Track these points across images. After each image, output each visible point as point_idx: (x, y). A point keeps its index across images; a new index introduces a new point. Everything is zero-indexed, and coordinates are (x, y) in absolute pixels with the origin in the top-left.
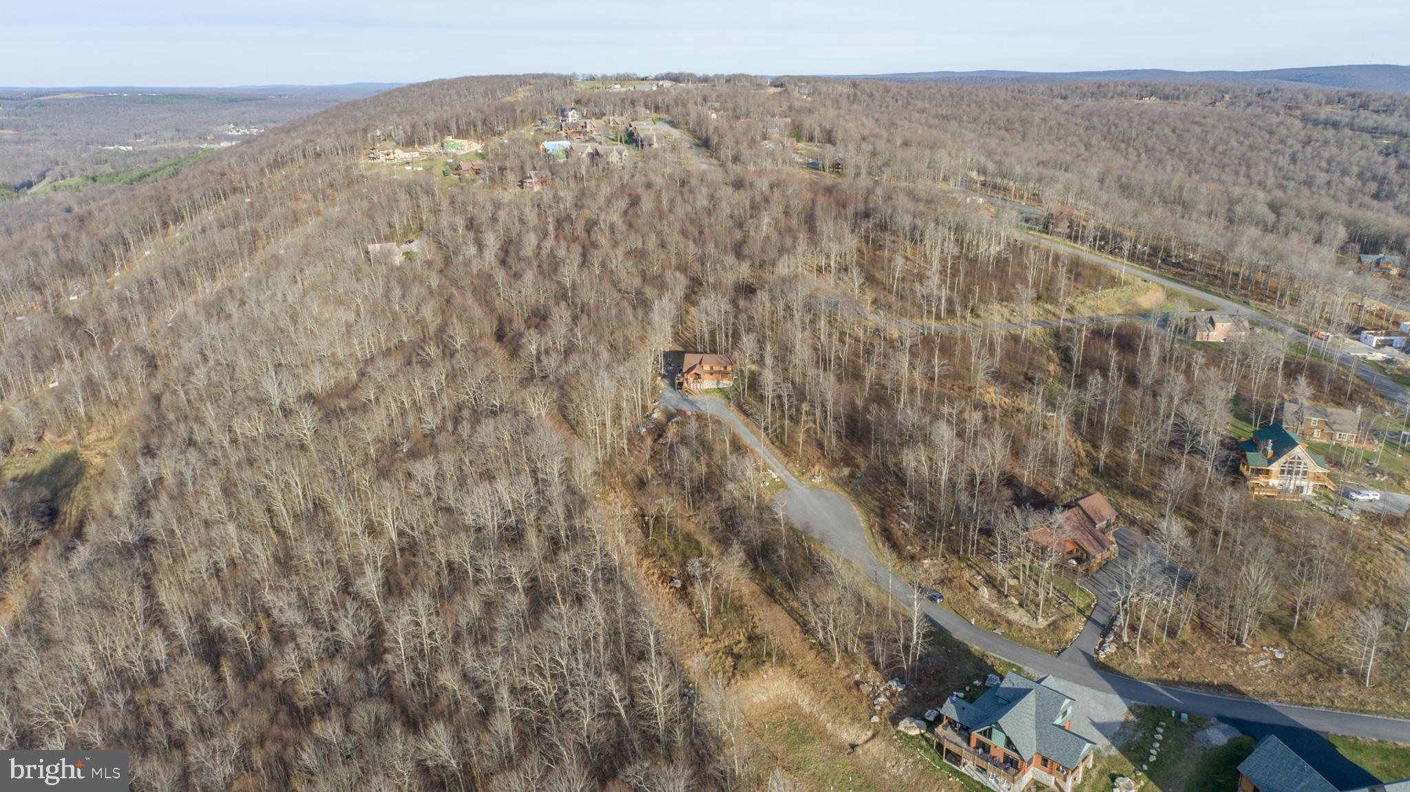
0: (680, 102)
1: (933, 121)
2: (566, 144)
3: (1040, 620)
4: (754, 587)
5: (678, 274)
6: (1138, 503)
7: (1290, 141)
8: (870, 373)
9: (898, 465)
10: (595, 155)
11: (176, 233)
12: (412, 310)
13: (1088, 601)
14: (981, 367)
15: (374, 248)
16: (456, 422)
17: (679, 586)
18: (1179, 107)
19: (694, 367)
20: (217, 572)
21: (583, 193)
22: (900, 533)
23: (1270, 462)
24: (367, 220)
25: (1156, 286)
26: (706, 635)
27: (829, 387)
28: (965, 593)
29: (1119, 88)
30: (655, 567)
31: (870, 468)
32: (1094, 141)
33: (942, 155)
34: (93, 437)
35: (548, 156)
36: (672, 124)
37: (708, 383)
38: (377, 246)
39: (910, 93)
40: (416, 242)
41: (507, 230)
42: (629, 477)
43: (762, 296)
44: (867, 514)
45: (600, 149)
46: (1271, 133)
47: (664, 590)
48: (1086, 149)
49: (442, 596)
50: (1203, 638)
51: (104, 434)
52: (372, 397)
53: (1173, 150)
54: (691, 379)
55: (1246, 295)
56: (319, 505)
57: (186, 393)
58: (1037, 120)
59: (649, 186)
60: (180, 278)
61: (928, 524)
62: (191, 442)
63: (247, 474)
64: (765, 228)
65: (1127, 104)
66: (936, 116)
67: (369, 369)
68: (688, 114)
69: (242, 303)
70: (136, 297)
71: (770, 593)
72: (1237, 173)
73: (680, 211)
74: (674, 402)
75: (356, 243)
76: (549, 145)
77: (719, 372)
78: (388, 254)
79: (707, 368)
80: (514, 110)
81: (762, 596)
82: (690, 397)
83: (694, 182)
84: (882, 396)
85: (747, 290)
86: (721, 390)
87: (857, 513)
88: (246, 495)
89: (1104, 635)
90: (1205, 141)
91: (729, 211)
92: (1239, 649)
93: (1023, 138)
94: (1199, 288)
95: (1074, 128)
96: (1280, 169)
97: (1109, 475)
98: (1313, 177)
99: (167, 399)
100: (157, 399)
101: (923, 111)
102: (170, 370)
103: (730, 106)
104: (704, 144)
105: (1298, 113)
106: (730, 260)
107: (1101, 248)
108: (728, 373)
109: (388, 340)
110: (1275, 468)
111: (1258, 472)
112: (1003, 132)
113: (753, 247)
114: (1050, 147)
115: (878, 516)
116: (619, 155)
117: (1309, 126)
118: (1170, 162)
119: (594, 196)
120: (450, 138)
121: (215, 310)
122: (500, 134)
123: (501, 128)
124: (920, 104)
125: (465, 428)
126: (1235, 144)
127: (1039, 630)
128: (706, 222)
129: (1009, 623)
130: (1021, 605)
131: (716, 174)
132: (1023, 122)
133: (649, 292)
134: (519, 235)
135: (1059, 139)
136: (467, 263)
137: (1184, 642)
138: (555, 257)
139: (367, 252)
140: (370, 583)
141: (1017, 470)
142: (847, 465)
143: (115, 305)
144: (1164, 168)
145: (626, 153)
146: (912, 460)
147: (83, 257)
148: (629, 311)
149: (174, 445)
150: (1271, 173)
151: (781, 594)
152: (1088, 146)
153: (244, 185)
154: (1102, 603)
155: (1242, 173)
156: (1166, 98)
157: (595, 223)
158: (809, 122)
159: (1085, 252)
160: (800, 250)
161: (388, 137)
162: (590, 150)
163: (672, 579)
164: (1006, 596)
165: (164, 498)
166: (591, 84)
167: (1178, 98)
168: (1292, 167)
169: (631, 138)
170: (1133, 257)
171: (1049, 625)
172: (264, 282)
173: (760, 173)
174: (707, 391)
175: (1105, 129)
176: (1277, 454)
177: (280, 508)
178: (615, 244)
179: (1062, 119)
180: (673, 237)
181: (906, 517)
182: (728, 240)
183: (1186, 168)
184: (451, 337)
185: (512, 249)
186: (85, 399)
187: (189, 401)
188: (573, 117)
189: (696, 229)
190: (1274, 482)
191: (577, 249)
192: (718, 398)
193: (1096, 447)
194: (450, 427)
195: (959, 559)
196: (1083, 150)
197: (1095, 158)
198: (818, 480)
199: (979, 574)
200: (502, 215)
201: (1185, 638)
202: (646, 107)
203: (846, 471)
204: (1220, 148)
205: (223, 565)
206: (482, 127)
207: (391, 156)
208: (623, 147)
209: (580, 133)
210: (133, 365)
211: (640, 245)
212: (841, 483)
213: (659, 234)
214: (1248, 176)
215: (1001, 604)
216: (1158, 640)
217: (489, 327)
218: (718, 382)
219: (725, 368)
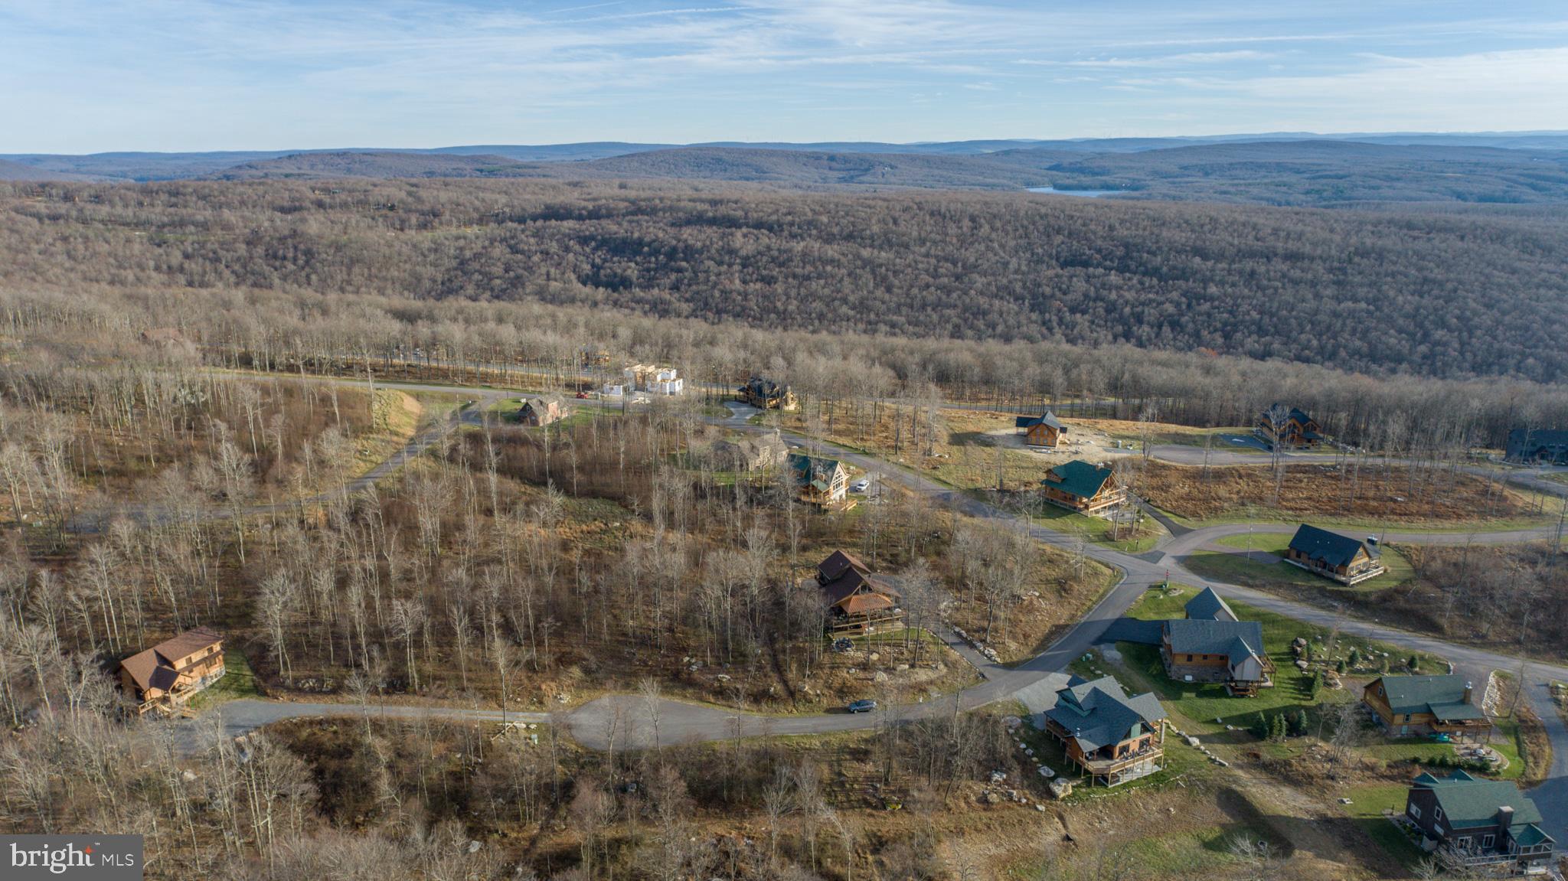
7: (46, 239)
13: (928, 634)
23: (828, 483)
25: (397, 392)
28: (871, 688)
37: (194, 686)
44: (670, 692)
77: (204, 660)
79: (180, 664)
86: (215, 686)
89: (973, 647)
108: (216, 656)
110: (831, 487)
115: (683, 687)
117: (45, 221)
127: (948, 674)
129: (928, 684)
142: (571, 663)
164: (893, 669)
171: (946, 666)
174: (199, 699)
176: (829, 476)
190: (832, 499)
198: (566, 698)
203: (576, 672)
212: (590, 685)
215: (901, 677)
218: (204, 679)
219: (211, 650)
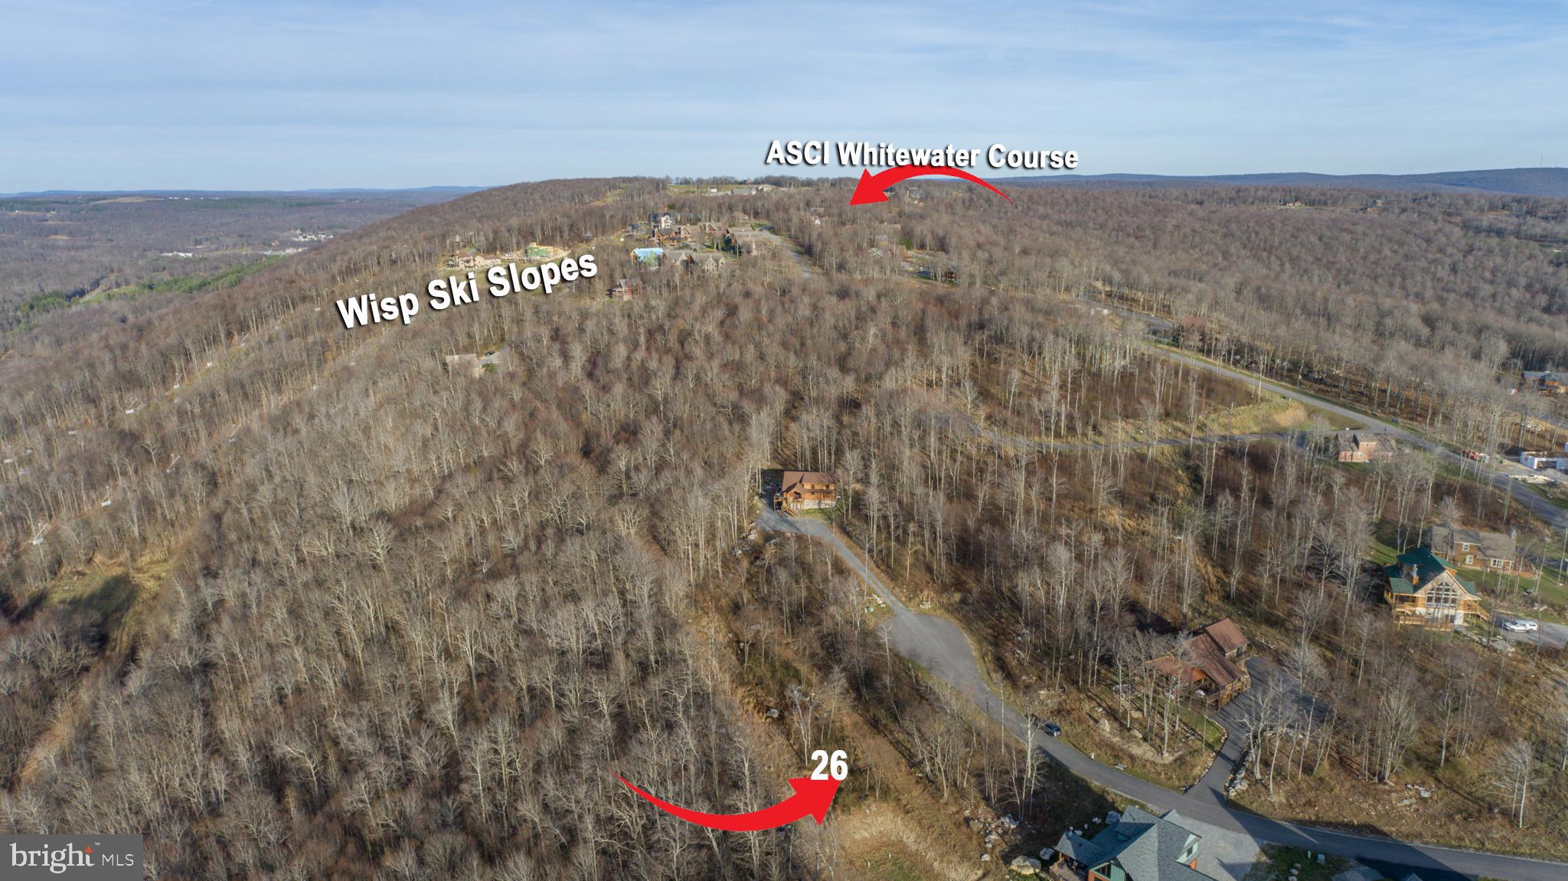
0: (782, 207)
1: (1056, 228)
2: (659, 251)
3: (1166, 755)
4: (857, 718)
5: (777, 388)
6: (1273, 632)
7: (1450, 250)
8: (983, 492)
9: (1012, 589)
10: (690, 263)
11: (241, 343)
12: (493, 424)
13: (1218, 735)
14: (1101, 485)
15: (453, 359)
16: (540, 542)
17: (776, 716)
18: (1326, 213)
19: (793, 486)
20: (281, 699)
21: (676, 303)
22: (1014, 663)
23: (1416, 588)
24: (445, 330)
25: (1295, 404)
26: (804, 768)
27: (937, 506)
28: (1084, 726)
29: (1260, 193)
30: (750, 696)
31: (982, 593)
32: (1233, 249)
33: (1064, 265)
34: (146, 559)
35: (639, 263)
36: (773, 230)
37: (809, 503)
38: (456, 357)
39: (1030, 198)
40: (497, 354)
41: (595, 341)
42: (723, 601)
43: (868, 411)
44: (980, 642)
45: (695, 256)
46: (1428, 241)
47: (759, 720)
48: (1225, 258)
49: (521, 721)
50: (1343, 776)
51: (158, 556)
52: (450, 515)
53: (1320, 260)
54: (790, 499)
55: (1395, 414)
56: (392, 628)
57: (250, 511)
58: (1170, 227)
59: (747, 295)
60: (244, 391)
61: (1045, 653)
62: (254, 563)
63: (316, 595)
64: (871, 339)
65: (1269, 209)
66: (1059, 223)
67: (448, 485)
68: (790, 220)
69: (312, 417)
70: (197, 410)
71: (875, 724)
72: (1391, 284)
73: (781, 321)
74: (772, 523)
75: (433, 354)
76: (640, 252)
77: (821, 491)
78: (469, 365)
79: (808, 486)
80: (604, 216)
81: (866, 727)
82: (790, 518)
83: (795, 291)
84: (996, 516)
85: (852, 405)
86: (822, 511)
87: (969, 641)
88: (314, 617)
89: (1235, 771)
90: (1354, 250)
91: (833, 321)
92: (1381, 786)
93: (1155, 246)
94: (1343, 406)
95: (1210, 235)
96: (1439, 280)
97: (1242, 602)
98: (1475, 289)
99: (228, 518)
100: (218, 518)
101: (1044, 217)
102: (231, 489)
103: (835, 211)
104: (807, 251)
105: (1458, 219)
106: (833, 373)
107: (1236, 363)
108: (830, 492)
109: (467, 455)
110: (1421, 594)
111: (1403, 600)
112: (1132, 239)
113: (860, 359)
114: (1183, 256)
115: (991, 644)
116: (715, 262)
117: (1471, 233)
118: (1317, 272)
119: (688, 305)
120: (534, 245)
121: (281, 423)
122: (588, 240)
123: (589, 234)
124: (1041, 210)
125: (549, 548)
126: (1389, 253)
127: (1164, 765)
128: (808, 333)
129: (1132, 758)
130: (1145, 739)
131: (819, 282)
132: (1154, 229)
133: (747, 406)
134: (608, 346)
135: (1194, 247)
136: (552, 376)
137: (1321, 779)
138: (646, 369)
139: (445, 364)
140: (446, 711)
141: (1142, 596)
142: (959, 591)
143: (175, 419)
144: (1310, 279)
145: (722, 260)
146: (1028, 584)
147: (141, 369)
148: (725, 426)
149: (237, 566)
150: (1429, 284)
151: (885, 726)
152: (1226, 254)
153: (315, 294)
154: (1232, 737)
155: (1397, 284)
156: (1312, 203)
157: (689, 334)
158: (920, 229)
159: (1216, 366)
160: (908, 362)
161: (468, 243)
162: (684, 257)
163: (768, 709)
164: (1129, 730)
165: (226, 621)
166: (685, 188)
167: (1325, 204)
168: (1452, 278)
169: (728, 245)
170: (1271, 372)
171: (1175, 761)
172: (335, 395)
173: (867, 282)
174: (808, 512)
175: (1245, 237)
176: (1423, 581)
177: (350, 629)
178: (711, 356)
179: (1197, 226)
180: (773, 349)
181: (1021, 646)
182: (832, 352)
183: (1335, 277)
184: (535, 452)
185: (600, 361)
186: (140, 519)
187: (252, 520)
188: (665, 222)
189: (797, 340)
190: (1420, 610)
191: (669, 362)
192: (820, 519)
193: (1227, 572)
194: (533, 546)
195: (1078, 689)
196: (1220, 259)
197: (1234, 268)
198: (927, 606)
199: (1100, 706)
200: (590, 325)
201: (1322, 775)
202: (745, 212)
203: (957, 597)
204: (1372, 257)
205: (288, 691)
206: (569, 235)
207: (472, 264)
208: (719, 254)
209: (673, 239)
210: (192, 482)
211: (737, 357)
212: (951, 609)
213: (758, 345)
214: (1403, 288)
215: (1123, 738)
216: (1293, 777)
217: (575, 443)
218: (820, 502)
219: (828, 486)
